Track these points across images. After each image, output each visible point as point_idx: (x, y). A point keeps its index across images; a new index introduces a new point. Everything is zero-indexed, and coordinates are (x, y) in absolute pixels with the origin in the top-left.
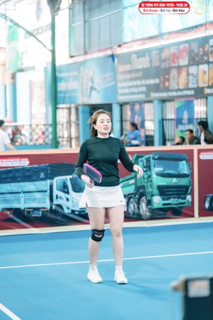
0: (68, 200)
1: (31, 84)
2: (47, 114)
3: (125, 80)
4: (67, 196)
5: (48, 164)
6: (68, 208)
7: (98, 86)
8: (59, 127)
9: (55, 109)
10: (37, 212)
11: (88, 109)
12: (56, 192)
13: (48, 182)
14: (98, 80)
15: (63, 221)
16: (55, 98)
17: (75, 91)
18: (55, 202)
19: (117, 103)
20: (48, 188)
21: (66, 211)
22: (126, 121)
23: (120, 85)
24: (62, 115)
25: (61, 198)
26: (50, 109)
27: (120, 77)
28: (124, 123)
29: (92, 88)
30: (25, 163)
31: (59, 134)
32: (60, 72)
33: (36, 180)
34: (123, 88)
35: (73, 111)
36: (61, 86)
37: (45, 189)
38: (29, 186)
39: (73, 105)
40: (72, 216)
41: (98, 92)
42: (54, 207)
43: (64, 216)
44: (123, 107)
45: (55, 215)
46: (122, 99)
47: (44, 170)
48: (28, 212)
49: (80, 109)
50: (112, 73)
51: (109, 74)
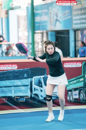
0: (41, 91)
1: (18, 17)
2: (28, 37)
3: (77, 15)
4: (41, 88)
5: (29, 68)
6: (42, 96)
7: (61, 18)
8: (36, 45)
9: (34, 33)
10: (22, 99)
11: (54, 33)
12: (34, 86)
13: (29, 79)
14: (60, 15)
15: (38, 105)
16: (33, 26)
17: (46, 22)
18: (34, 92)
19: (73, 29)
20: (29, 83)
21: (41, 98)
22: (78, 41)
23: (74, 18)
24: (38, 37)
25: (37, 90)
26: (31, 33)
27: (74, 13)
28: (77, 42)
29: (57, 20)
30: (15, 67)
31: (36, 49)
32: (36, 10)
33: (21, 79)
34: (76, 20)
35: (45, 35)
36: (37, 19)
37: (27, 84)
38: (17, 82)
39: (45, 31)
40: (44, 101)
41: (61, 23)
42: (33, 95)
43: (39, 101)
44: (76, 32)
45: (34, 101)
46: (75, 27)
47: (27, 72)
48: (17, 99)
49: (49, 33)
50: (69, 10)
51: (67, 11)
